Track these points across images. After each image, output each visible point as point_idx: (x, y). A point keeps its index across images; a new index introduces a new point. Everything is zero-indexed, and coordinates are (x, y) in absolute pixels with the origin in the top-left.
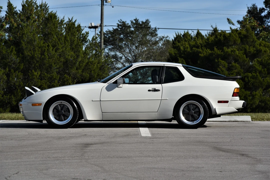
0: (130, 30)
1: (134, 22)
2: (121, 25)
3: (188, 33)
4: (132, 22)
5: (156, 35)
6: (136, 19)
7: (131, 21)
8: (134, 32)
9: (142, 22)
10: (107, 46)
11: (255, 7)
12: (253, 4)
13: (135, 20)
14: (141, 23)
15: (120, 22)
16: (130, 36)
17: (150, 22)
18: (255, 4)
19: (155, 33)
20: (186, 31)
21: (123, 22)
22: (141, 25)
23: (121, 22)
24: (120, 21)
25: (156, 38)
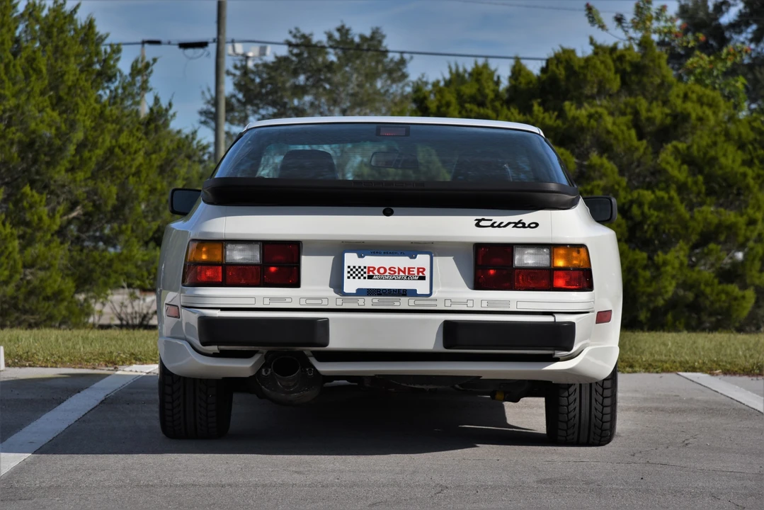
0: (324, 58)
1: (337, 35)
2: (297, 46)
3: (486, 66)
4: (330, 37)
6: (343, 27)
7: (326, 33)
8: (334, 67)
9: (362, 37)
10: (259, 108)
13: (339, 30)
14: (357, 40)
15: (295, 36)
16: (328, 81)
17: (384, 37)
19: (400, 70)
20: (481, 61)
21: (304, 36)
22: (358, 47)
23: (298, 35)
24: (294, 31)
25: (403, 87)
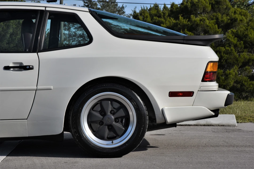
5: (124, 12)
19: (122, 10)
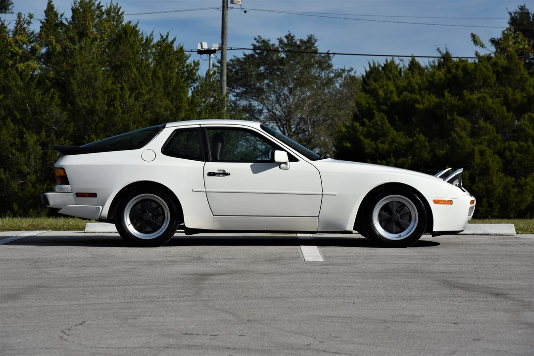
0: (278, 56)
1: (285, 40)
2: (259, 48)
3: (392, 62)
4: (281, 41)
5: (330, 66)
6: (290, 35)
7: (278, 39)
8: (285, 61)
9: (301, 41)
10: (234, 88)
11: (524, 11)
12: (521, 6)
13: (286, 37)
14: (298, 43)
15: (258, 42)
16: (278, 69)
17: (316, 41)
18: (524, 6)
19: (327, 62)
20: (389, 59)
21: (264, 41)
22: (299, 47)
23: (260, 40)
24: (258, 38)
25: (329, 73)
